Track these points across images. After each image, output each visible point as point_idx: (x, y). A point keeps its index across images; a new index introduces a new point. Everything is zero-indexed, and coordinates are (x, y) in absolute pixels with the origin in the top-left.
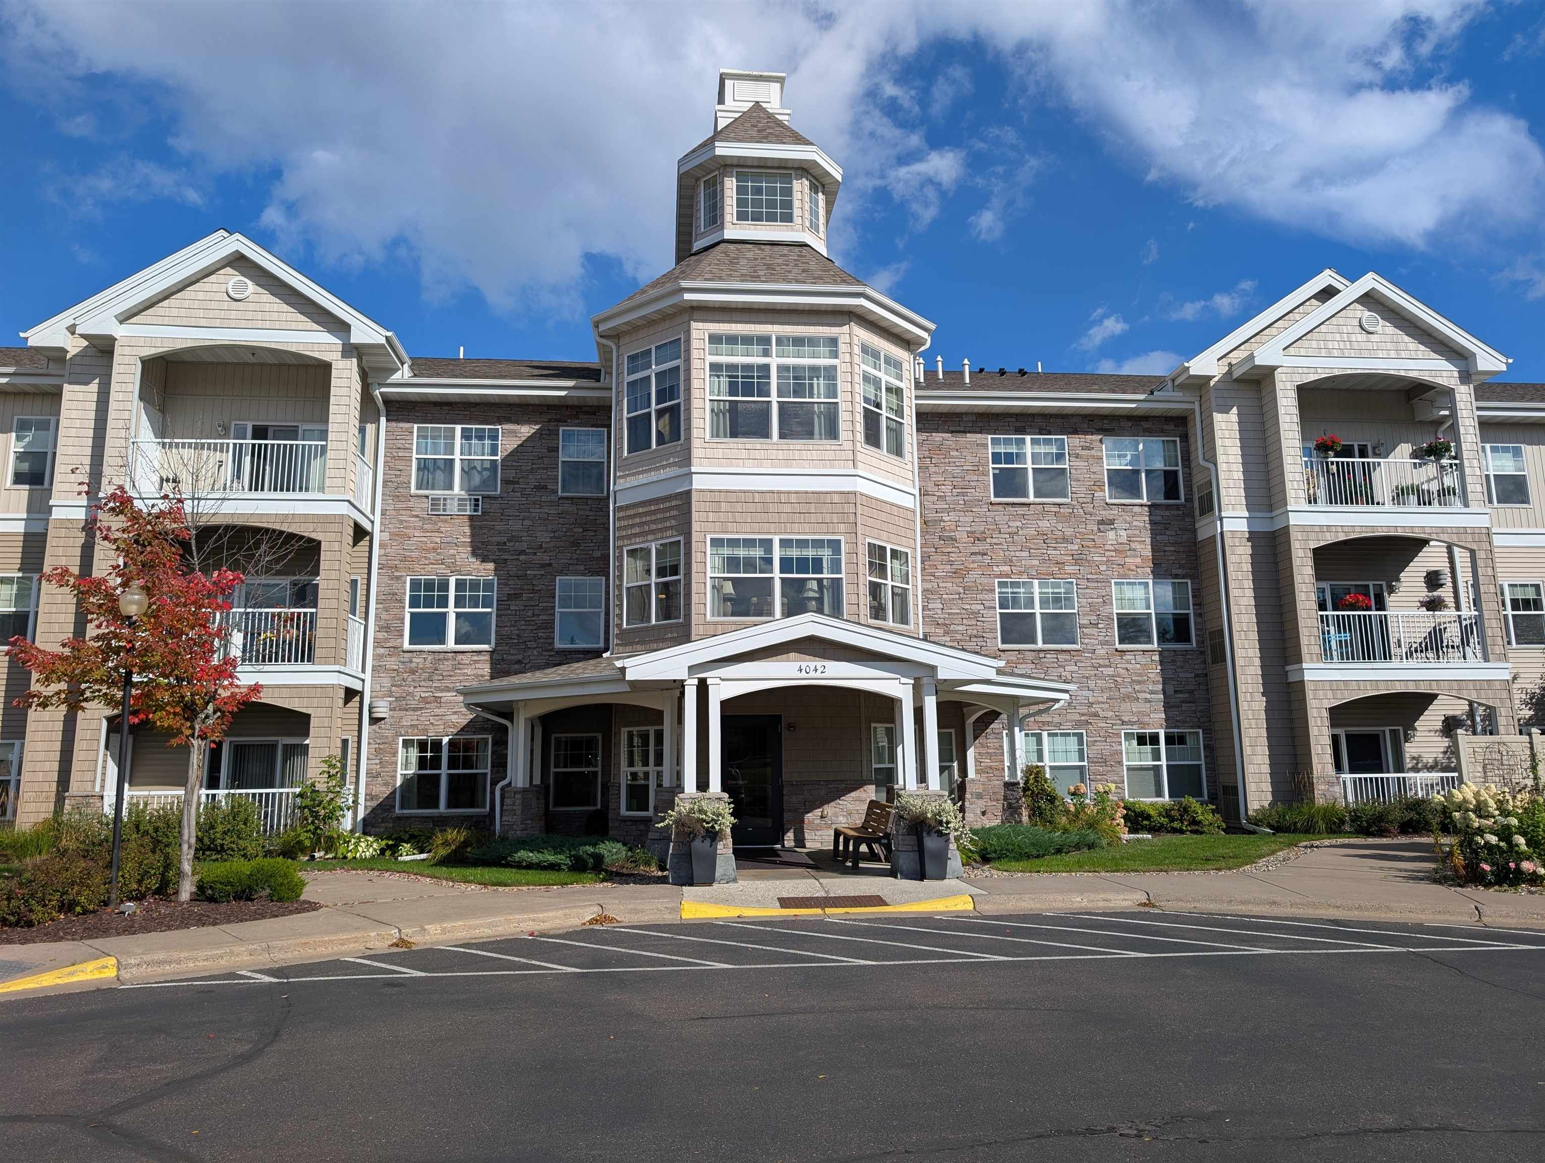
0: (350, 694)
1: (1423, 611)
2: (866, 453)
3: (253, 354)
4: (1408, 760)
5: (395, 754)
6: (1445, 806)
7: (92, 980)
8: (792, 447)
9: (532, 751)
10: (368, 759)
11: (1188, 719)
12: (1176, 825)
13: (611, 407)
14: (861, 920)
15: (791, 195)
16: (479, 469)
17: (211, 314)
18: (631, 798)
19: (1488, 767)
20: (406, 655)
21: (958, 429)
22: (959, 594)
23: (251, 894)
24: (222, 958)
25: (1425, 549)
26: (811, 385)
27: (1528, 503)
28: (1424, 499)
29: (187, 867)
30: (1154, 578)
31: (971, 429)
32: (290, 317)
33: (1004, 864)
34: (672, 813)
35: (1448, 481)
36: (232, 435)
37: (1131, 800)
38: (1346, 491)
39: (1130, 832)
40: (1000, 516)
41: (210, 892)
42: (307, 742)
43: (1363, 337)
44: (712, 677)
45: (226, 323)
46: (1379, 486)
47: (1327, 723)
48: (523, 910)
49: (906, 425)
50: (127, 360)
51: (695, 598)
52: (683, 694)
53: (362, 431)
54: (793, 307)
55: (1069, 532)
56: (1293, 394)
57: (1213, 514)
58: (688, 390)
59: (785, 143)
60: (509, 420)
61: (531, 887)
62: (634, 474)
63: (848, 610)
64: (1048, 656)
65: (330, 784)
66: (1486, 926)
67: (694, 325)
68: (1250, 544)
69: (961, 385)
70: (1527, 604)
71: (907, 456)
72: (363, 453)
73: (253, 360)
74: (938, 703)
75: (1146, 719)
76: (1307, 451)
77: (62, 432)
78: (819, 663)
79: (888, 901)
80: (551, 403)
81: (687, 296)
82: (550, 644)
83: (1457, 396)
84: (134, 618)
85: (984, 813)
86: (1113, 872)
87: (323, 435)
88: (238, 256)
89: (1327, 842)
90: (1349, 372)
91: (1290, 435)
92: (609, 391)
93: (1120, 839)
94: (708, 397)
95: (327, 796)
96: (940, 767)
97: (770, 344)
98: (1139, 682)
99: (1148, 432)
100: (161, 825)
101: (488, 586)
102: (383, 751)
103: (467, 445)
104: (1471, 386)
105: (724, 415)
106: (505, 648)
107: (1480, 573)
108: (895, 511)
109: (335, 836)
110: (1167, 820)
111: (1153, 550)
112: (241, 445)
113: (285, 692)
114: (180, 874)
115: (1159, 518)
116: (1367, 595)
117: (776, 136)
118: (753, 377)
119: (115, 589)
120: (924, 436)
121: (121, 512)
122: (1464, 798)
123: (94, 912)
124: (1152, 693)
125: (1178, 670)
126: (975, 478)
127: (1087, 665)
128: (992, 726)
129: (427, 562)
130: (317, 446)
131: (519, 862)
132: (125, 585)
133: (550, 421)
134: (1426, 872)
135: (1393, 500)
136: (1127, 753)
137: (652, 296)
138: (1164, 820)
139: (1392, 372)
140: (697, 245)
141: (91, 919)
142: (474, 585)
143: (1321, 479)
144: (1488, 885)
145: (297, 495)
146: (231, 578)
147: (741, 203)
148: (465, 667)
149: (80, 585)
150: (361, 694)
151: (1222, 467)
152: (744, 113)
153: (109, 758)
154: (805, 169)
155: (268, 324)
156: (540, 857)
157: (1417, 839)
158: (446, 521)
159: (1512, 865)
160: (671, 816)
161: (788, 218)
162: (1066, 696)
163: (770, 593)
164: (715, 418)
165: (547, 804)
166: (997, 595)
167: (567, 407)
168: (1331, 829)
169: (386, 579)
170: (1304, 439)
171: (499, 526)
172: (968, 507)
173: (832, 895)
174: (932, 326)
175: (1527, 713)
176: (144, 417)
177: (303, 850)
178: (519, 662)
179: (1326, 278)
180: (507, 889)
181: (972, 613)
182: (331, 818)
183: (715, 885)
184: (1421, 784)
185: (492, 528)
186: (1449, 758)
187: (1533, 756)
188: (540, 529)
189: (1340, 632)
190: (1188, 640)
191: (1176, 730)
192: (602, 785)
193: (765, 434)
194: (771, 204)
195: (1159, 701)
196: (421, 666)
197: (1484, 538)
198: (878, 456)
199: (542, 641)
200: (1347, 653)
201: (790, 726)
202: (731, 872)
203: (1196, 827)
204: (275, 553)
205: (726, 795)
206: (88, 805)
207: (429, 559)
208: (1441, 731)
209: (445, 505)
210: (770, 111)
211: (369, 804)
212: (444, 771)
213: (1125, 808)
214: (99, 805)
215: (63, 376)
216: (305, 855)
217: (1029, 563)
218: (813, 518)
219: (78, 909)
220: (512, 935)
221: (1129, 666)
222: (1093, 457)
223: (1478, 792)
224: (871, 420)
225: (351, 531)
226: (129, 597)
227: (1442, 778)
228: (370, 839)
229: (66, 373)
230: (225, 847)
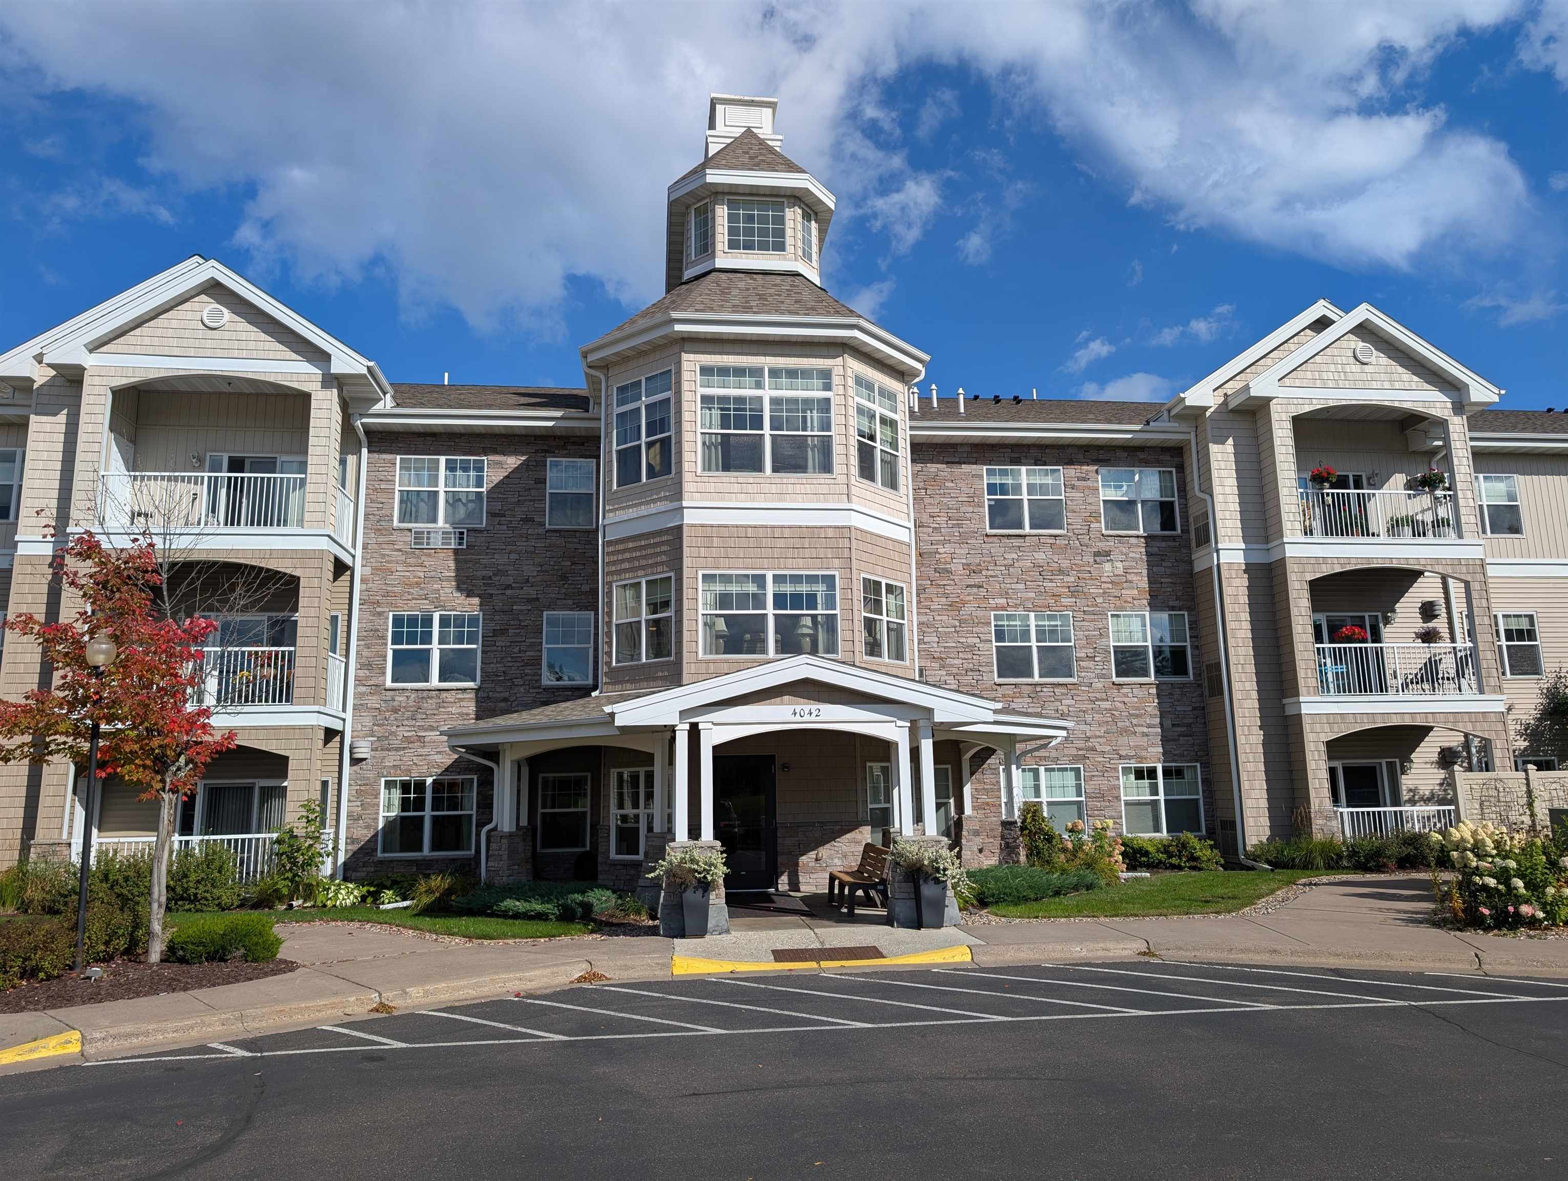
0: (330, 734)
1: (1419, 644)
2: (860, 486)
3: (230, 384)
4: (1405, 793)
5: (377, 795)
6: (1443, 845)
7: (54, 1056)
8: (785, 481)
9: (519, 791)
10: (349, 801)
11: (1185, 753)
12: (1174, 861)
13: (600, 437)
14: (857, 975)
15: (783, 224)
16: (464, 501)
17: (185, 343)
18: (620, 841)
19: (1485, 803)
20: (389, 693)
21: (953, 460)
22: (955, 627)
23: (225, 955)
24: (193, 1029)
25: (1419, 580)
26: (804, 418)
27: (1522, 533)
28: (1419, 530)
29: (157, 927)
30: (1151, 610)
31: (965, 460)
32: (268, 346)
33: (1002, 908)
34: (663, 863)
35: (1442, 512)
36: (207, 468)
37: (1130, 835)
38: (1341, 523)
39: (1128, 870)
40: (996, 548)
41: (181, 953)
42: (285, 784)
43: (1357, 368)
44: (703, 721)
45: (201, 352)
46: (1375, 520)
47: (1324, 757)
48: (507, 968)
49: (900, 458)
50: (96, 390)
51: (686, 636)
52: (673, 739)
53: (343, 462)
54: (785, 339)
55: (1065, 564)
56: (1289, 425)
57: (1210, 546)
58: (679, 423)
59: (777, 171)
60: (495, 452)
61: (517, 940)
62: (623, 508)
63: (843, 646)
64: (1045, 690)
65: (309, 829)
66: (1487, 975)
67: (685, 356)
68: (1246, 576)
69: (956, 415)
70: (1520, 635)
71: (902, 489)
72: (343, 486)
73: (230, 389)
74: (934, 743)
75: (1144, 753)
76: (1302, 481)
77: (28, 464)
78: (814, 706)
79: (884, 952)
80: (539, 434)
81: (678, 327)
82: (536, 681)
83: (1451, 427)
84: (102, 669)
85: (981, 851)
86: (1113, 916)
87: (302, 467)
88: (212, 283)
89: (1325, 879)
90: (1344, 403)
91: (1286, 466)
92: (597, 422)
93: (1118, 878)
94: (699, 430)
95: (306, 841)
96: (937, 804)
97: (762, 376)
98: (1137, 716)
99: (1146, 463)
100: (131, 874)
101: (473, 621)
102: (365, 793)
103: (452, 477)
104: (1465, 417)
105: (716, 448)
106: (490, 685)
107: (1475, 605)
108: (890, 545)
109: (315, 883)
110: (1165, 856)
111: (1150, 582)
112: (216, 478)
113: (262, 734)
114: (149, 933)
115: (1156, 550)
116: (1362, 627)
117: (769, 163)
118: (745, 410)
119: (83, 635)
120: (919, 467)
121: (89, 557)
122: (1462, 837)
123: (58, 977)
124: (1149, 726)
125: (1176, 703)
126: (971, 509)
127: (1084, 698)
128: (988, 762)
129: (410, 597)
130: (295, 479)
131: (505, 911)
132: (92, 632)
133: (536, 452)
134: (1425, 913)
135: (1388, 531)
136: (1125, 788)
137: (642, 327)
138: (1162, 856)
139: (1386, 403)
140: (688, 274)
141: (55, 986)
142: (459, 621)
143: (1317, 509)
144: (1487, 929)
145: (275, 530)
146: (204, 625)
147: (732, 231)
148: (449, 705)
149: (44, 632)
150: (342, 733)
151: (1218, 498)
152: (736, 139)
153: (77, 803)
154: (797, 197)
155: (244, 354)
156: (527, 906)
157: (1415, 875)
158: (429, 555)
159: (1511, 909)
160: (662, 866)
161: (780, 247)
162: (1064, 733)
163: (764, 630)
164: (707, 451)
165: (534, 847)
166: (993, 629)
167: (555, 437)
168: (1329, 864)
169: (367, 616)
170: (1300, 469)
171: (485, 560)
172: (963, 539)
173: (828, 946)
174: (926, 358)
175: (1523, 744)
176: (115, 449)
177: (280, 899)
178: (505, 700)
179: (1320, 309)
180: (493, 942)
181: (968, 647)
182: (310, 865)
183: (708, 937)
184: (1418, 816)
185: (477, 562)
186: (1445, 790)
187: (1529, 792)
188: (528, 562)
189: (1336, 664)
190: (1185, 672)
191: (1174, 764)
192: (591, 826)
193: (758, 467)
194: (763, 233)
195: (1156, 734)
196: (404, 705)
197: (1479, 569)
198: (873, 490)
199: (529, 678)
200: (1344, 685)
201: (784, 766)
202: (724, 922)
203: (1195, 863)
204: (250, 597)
205: (718, 843)
206: (54, 853)
207: (413, 594)
208: (1437, 763)
209: (428, 538)
210: (761, 136)
211: (350, 847)
212: (428, 813)
213: (1123, 844)
214: (66, 852)
215: (30, 406)
216: (283, 903)
217: (1025, 595)
218: (807, 553)
219: (42, 975)
220: (498, 995)
221: (1126, 700)
222: (1089, 488)
223: (1476, 831)
224: (866, 454)
225: (331, 567)
226: (96, 646)
227: (1439, 811)
228: (351, 886)
229: (33, 402)
230: (199, 896)
